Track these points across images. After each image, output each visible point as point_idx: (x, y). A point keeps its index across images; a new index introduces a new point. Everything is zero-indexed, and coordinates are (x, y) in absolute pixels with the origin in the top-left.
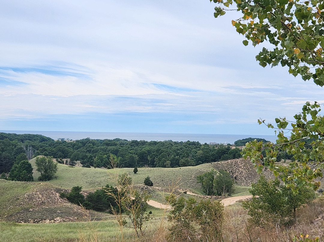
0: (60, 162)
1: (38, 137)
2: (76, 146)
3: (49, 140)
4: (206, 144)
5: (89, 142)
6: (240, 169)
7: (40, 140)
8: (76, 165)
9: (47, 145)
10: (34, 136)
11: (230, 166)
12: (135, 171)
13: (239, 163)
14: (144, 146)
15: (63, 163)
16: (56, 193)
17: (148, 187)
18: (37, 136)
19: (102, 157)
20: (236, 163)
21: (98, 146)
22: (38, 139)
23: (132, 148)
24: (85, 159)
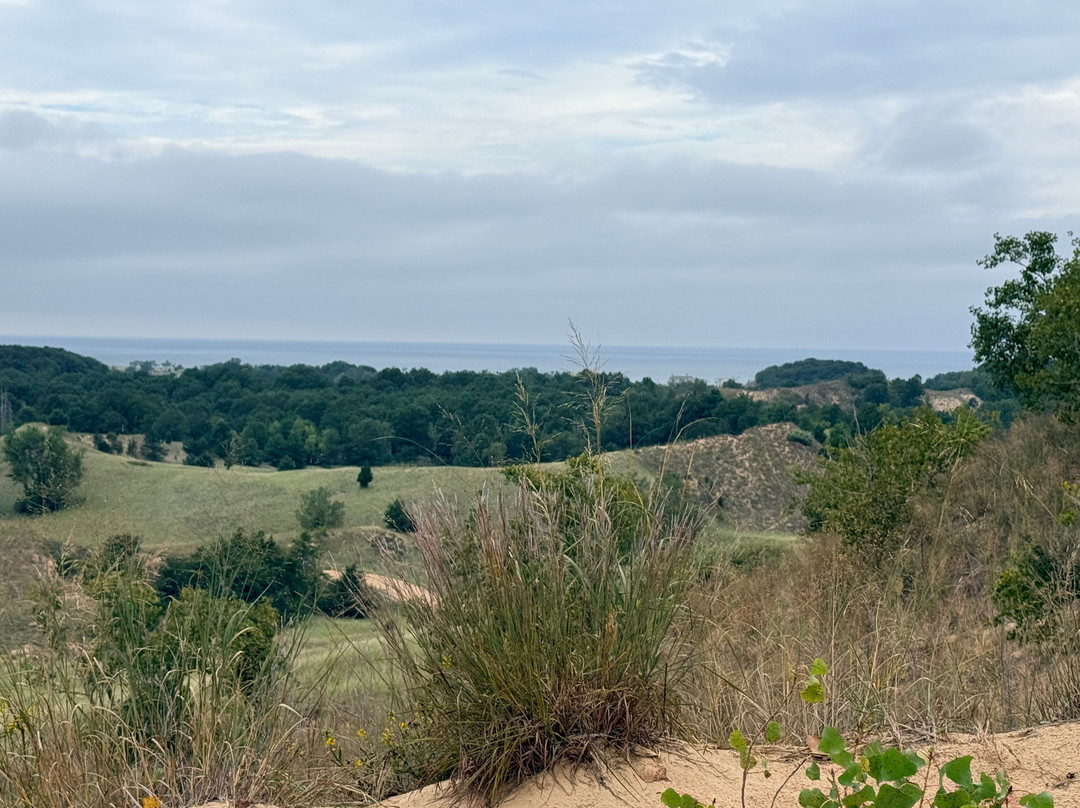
0: (103, 448)
1: (48, 355)
2: (180, 391)
3: (90, 367)
4: (647, 381)
5: (229, 377)
6: (738, 471)
7: (56, 369)
8: (166, 458)
9: (76, 387)
10: (34, 352)
11: (701, 462)
12: (365, 480)
13: (735, 451)
14: (423, 390)
15: (120, 451)
16: (44, 559)
17: (397, 534)
18: (47, 352)
19: (261, 428)
20: (725, 449)
21: (260, 390)
22: (47, 364)
23: (379, 397)
24: (200, 436)
